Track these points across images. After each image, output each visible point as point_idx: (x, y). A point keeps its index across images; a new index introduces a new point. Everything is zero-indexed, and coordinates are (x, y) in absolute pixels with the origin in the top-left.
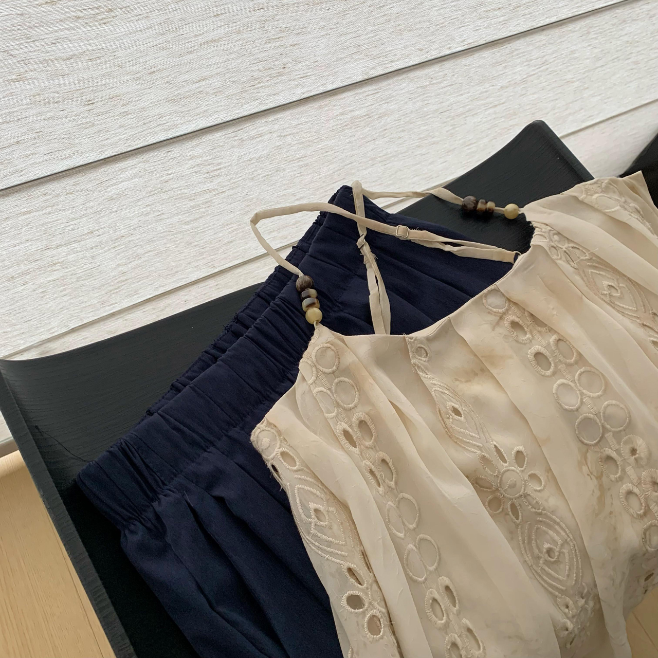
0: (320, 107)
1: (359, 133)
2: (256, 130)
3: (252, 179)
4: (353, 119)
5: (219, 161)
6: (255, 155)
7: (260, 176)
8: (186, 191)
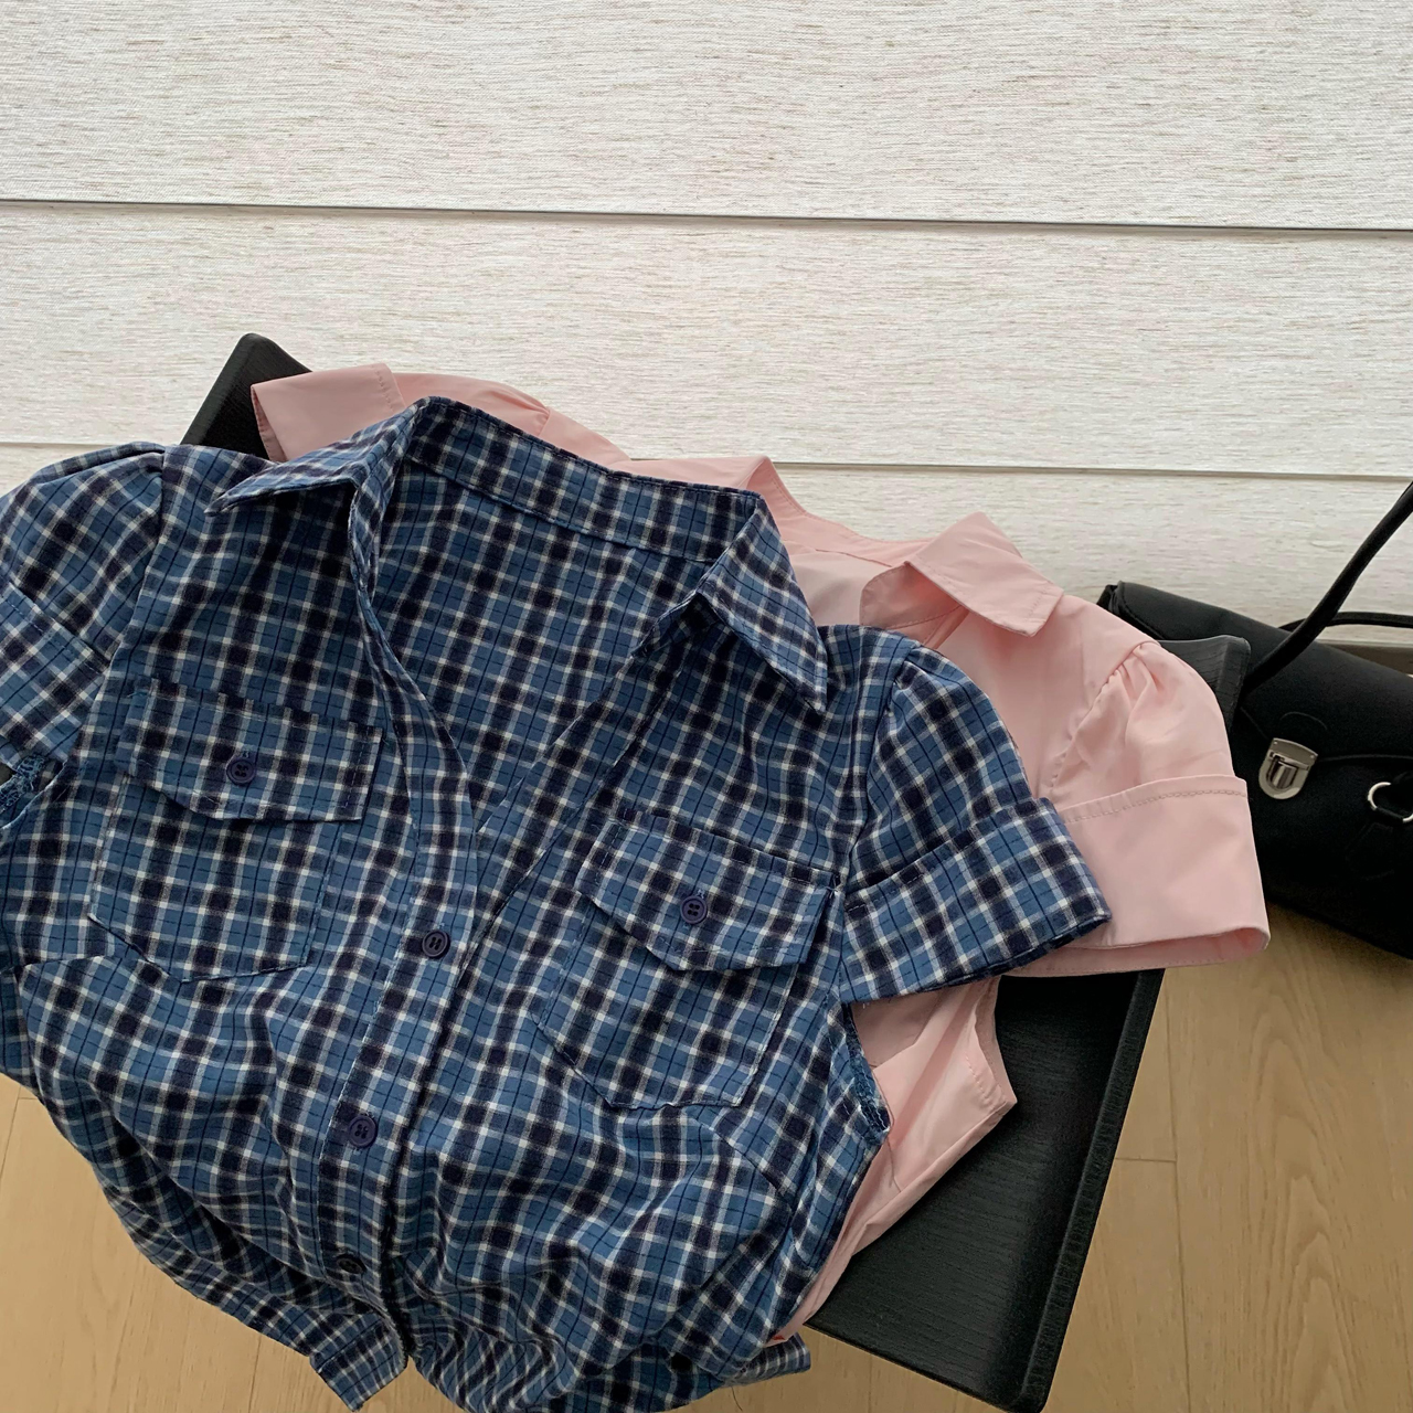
2: (731, 244)
3: (736, 323)
5: (668, 274)
6: (734, 285)
7: (751, 323)
8: (614, 303)
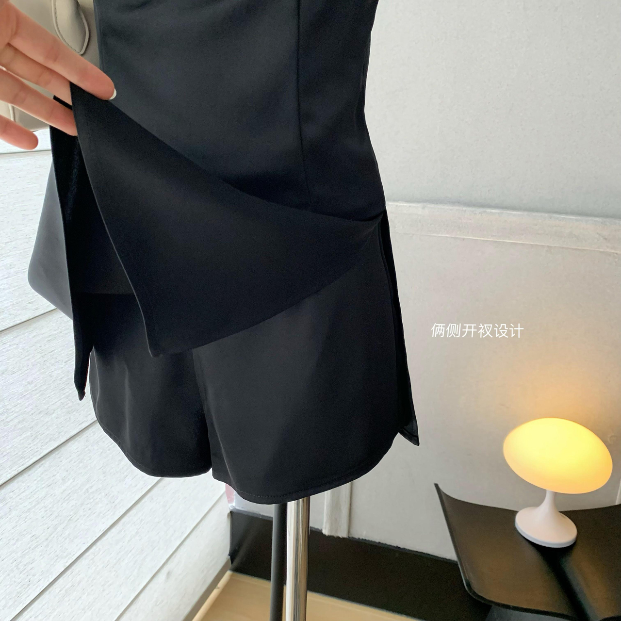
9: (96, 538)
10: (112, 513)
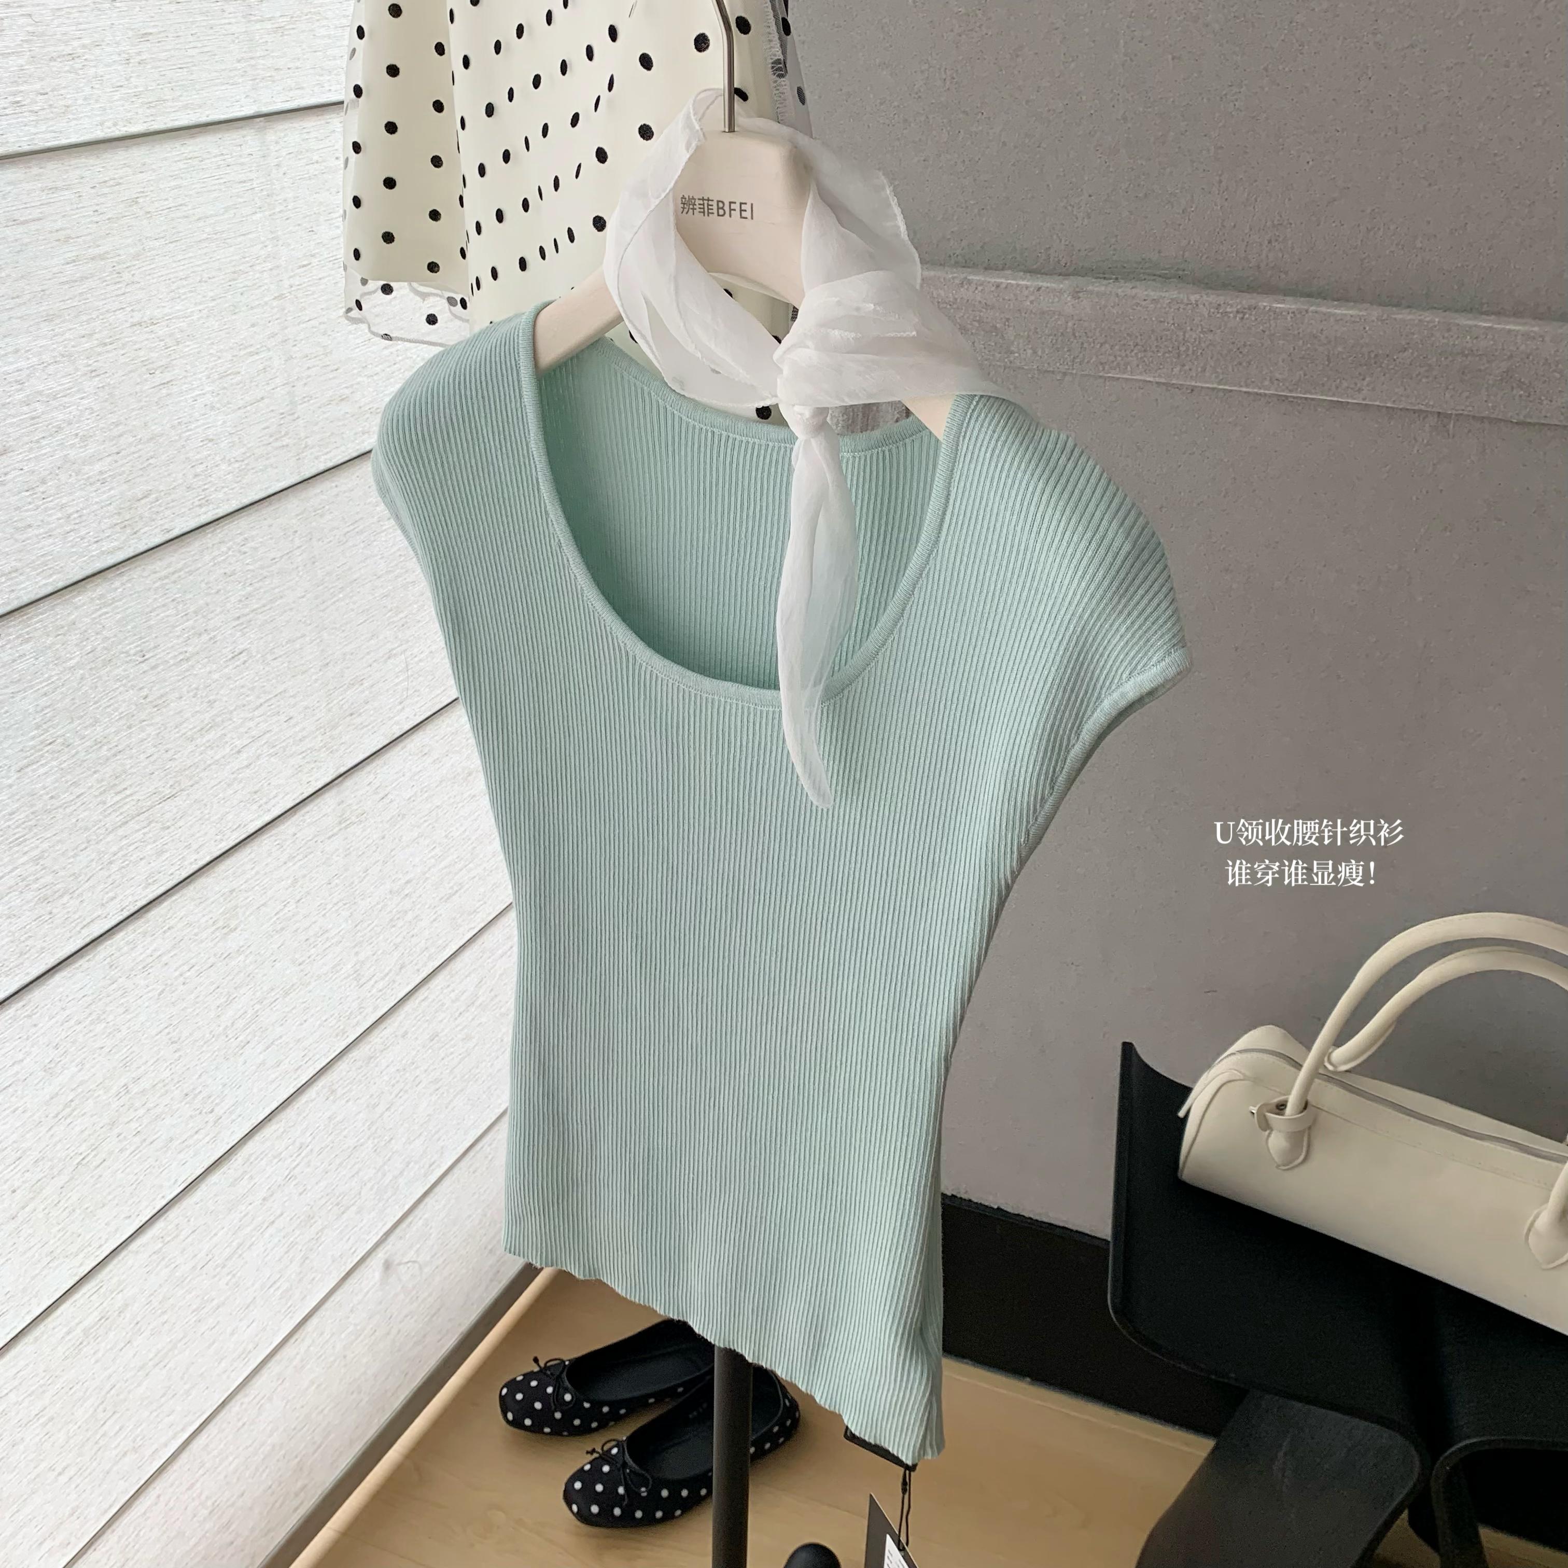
0: (36, 1339)
1: (103, 1344)
4: (86, 1332)
9: (164, 1202)
10: (207, 1139)
